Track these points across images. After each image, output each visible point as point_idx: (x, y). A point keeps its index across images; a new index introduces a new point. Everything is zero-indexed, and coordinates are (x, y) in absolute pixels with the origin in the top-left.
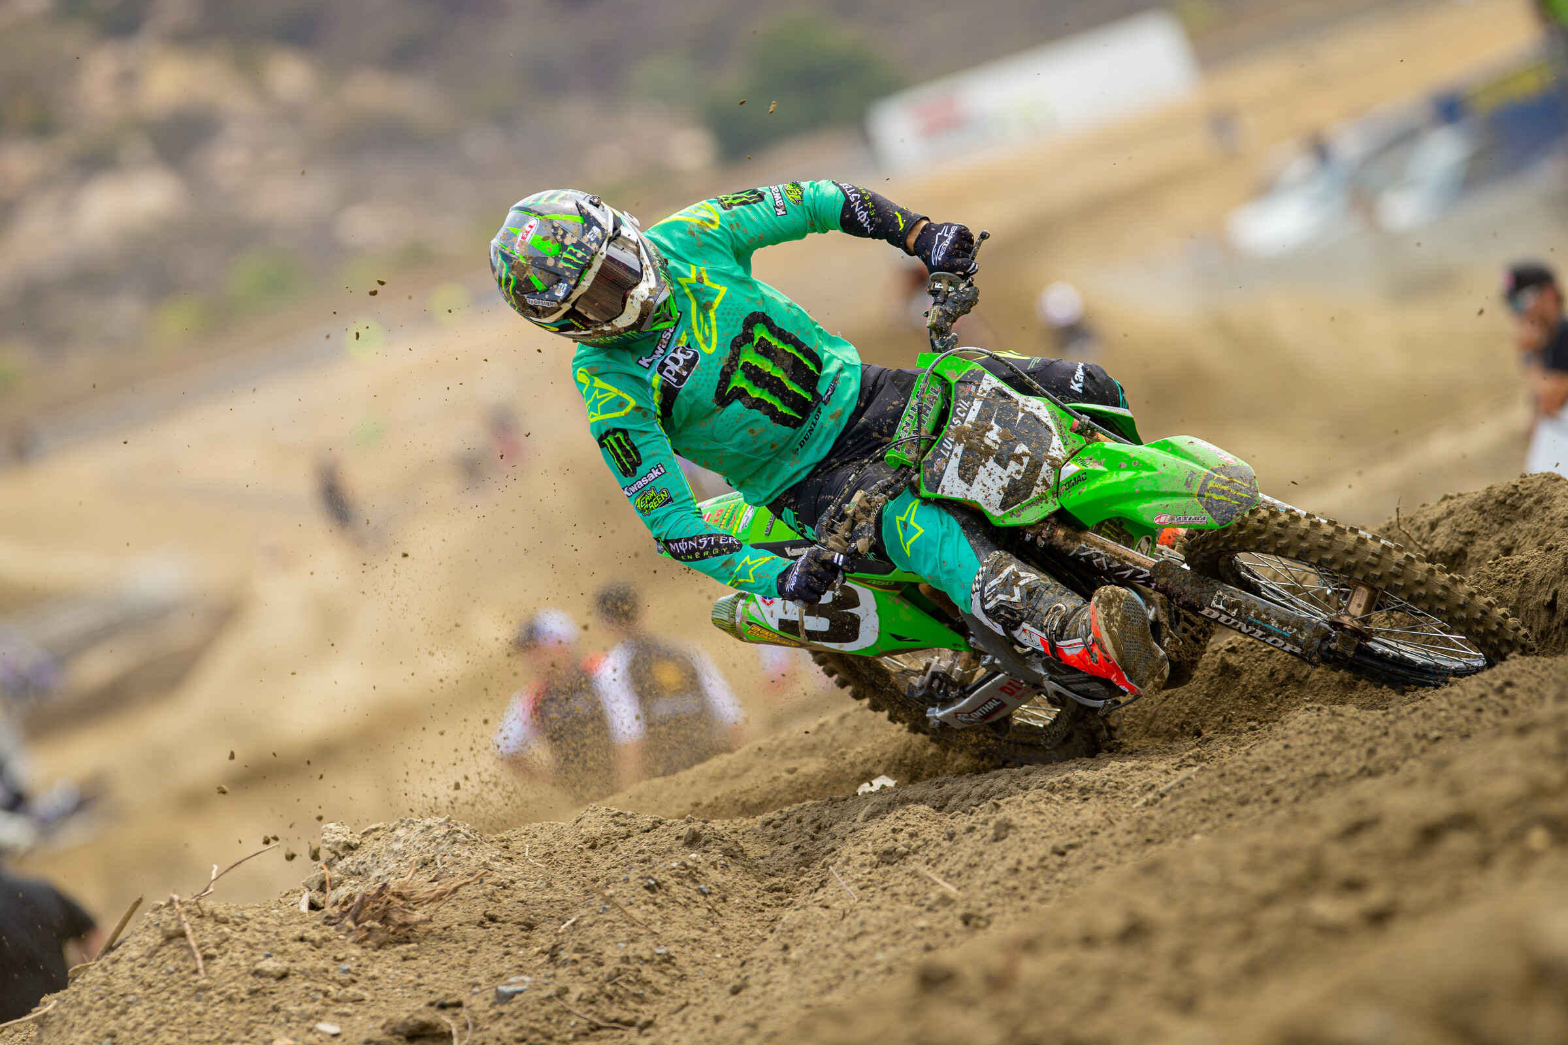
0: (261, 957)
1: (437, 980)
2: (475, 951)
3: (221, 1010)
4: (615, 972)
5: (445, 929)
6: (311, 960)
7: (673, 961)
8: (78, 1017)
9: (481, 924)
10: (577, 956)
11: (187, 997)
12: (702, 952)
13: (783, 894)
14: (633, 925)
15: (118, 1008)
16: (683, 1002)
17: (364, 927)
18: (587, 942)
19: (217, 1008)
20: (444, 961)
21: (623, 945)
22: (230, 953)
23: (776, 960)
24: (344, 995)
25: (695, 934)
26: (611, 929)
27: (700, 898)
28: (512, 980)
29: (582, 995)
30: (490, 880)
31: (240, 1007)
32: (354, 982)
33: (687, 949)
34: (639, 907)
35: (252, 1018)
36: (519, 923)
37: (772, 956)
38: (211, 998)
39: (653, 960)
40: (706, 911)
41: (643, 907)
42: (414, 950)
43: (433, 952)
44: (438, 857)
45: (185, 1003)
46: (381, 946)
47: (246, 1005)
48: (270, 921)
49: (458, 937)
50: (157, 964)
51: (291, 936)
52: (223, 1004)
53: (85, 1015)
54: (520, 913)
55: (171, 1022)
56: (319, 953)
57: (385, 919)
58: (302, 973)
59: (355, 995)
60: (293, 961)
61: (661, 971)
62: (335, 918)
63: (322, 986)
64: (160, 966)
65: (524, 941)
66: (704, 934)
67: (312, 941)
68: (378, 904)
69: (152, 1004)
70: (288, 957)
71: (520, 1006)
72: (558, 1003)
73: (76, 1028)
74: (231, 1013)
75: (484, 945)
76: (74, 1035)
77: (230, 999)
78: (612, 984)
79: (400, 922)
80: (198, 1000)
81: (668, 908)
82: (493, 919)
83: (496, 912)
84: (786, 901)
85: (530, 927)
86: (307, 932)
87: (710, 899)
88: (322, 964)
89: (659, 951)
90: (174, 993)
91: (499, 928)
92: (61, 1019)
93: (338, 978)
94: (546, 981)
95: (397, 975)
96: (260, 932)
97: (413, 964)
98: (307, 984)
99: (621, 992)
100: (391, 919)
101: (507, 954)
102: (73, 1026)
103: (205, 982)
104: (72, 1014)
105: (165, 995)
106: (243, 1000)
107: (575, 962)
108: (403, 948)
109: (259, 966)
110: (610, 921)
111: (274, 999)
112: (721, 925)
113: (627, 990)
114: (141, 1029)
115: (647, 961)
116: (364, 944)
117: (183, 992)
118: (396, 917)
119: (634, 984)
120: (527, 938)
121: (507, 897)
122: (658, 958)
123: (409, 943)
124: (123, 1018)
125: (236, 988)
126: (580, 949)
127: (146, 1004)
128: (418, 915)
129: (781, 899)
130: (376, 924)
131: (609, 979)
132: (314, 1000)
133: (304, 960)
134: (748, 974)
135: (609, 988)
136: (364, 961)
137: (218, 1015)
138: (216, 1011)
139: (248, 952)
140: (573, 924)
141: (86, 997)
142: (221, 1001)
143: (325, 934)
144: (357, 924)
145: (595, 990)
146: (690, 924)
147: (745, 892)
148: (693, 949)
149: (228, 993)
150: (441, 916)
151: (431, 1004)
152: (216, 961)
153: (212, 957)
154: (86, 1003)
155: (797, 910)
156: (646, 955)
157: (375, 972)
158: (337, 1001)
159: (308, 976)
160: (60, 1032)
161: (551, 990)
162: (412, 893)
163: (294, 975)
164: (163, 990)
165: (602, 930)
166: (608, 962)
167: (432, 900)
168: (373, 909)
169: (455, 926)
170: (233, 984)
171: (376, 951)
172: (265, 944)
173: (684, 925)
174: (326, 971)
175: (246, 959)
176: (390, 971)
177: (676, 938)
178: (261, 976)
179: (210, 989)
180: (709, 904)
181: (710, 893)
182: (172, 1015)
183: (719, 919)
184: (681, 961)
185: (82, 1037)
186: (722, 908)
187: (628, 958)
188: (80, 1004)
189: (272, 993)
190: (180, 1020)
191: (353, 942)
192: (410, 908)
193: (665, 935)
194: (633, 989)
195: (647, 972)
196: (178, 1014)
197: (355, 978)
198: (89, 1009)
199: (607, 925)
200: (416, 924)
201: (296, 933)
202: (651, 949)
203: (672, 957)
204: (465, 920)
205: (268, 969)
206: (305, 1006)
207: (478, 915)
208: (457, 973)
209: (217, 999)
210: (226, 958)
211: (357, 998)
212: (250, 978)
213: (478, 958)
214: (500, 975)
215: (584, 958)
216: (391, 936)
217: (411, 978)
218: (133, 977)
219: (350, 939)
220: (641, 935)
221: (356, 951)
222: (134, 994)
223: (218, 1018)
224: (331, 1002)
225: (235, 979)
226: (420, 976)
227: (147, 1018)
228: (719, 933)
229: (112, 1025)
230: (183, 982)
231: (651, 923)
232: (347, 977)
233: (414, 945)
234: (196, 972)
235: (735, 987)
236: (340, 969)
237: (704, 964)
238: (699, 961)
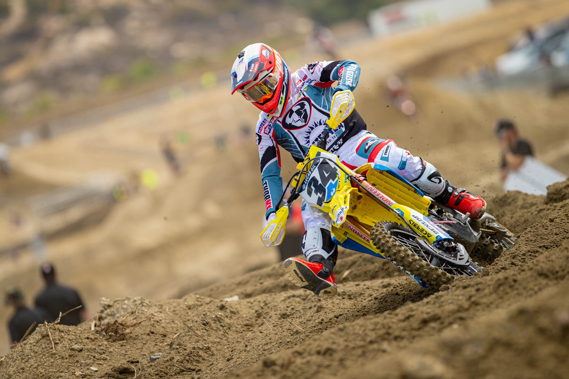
0: (74, 344)
1: (132, 353)
2: (145, 344)
3: (59, 361)
4: (190, 353)
5: (136, 336)
6: (90, 346)
7: (210, 349)
8: (12, 362)
9: (148, 335)
10: (178, 347)
11: (48, 357)
12: (220, 346)
13: (250, 327)
14: (198, 337)
15: (25, 360)
16: (211, 363)
17: (109, 334)
18: (182, 342)
19: (58, 361)
20: (135, 347)
21: (194, 343)
22: (63, 342)
23: (243, 350)
24: (100, 358)
25: (218, 340)
26: (190, 338)
27: (221, 328)
28: (156, 354)
29: (178, 360)
30: (153, 319)
31: (66, 360)
32: (104, 353)
33: (215, 345)
34: (200, 331)
35: (69, 364)
36: (161, 334)
37: (242, 349)
38: (56, 357)
39: (203, 348)
40: (223, 332)
41: (201, 331)
42: (125, 343)
43: (132, 343)
44: (137, 311)
45: (47, 359)
46: (114, 341)
47: (68, 360)
48: (78, 332)
49: (140, 339)
50: (39, 345)
51: (84, 337)
52: (60, 359)
53: (14, 362)
54: (161, 331)
55: (42, 365)
56: (93, 343)
57: (116, 332)
58: (87, 350)
59: (104, 357)
60: (84, 346)
61: (206, 353)
62: (99, 331)
63: (93, 354)
64: (40, 346)
65: (162, 341)
66: (221, 340)
67: (91, 339)
68: (114, 327)
69: (36, 359)
70: (83, 344)
71: (157, 363)
72: (170, 363)
73: (11, 366)
74: (63, 362)
75: (149, 342)
76: (10, 368)
77: (63, 358)
78: (188, 357)
79: (121, 333)
80: (52, 358)
81: (210, 331)
82: (152, 333)
83: (154, 331)
84: (250, 329)
85: (165, 336)
86: (90, 336)
87: (225, 328)
88: (94, 347)
89: (205, 346)
90: (44, 355)
91: (154, 336)
92: (7, 363)
93: (99, 351)
94: (167, 355)
95: (119, 351)
96: (74, 335)
97: (124, 347)
98: (88, 354)
99: (192, 359)
100: (118, 332)
101: (156, 345)
102: (10, 365)
103: (55, 352)
104: (10, 361)
105: (41, 356)
106: (67, 358)
107: (177, 348)
108: (121, 342)
109: (73, 347)
110: (190, 335)
111: (77, 358)
112: (228, 337)
113: (194, 359)
114: (32, 367)
115: (201, 349)
116: (108, 340)
117: (47, 355)
118: (120, 331)
119: (196, 357)
120: (163, 340)
121: (158, 325)
122: (205, 348)
123: (124, 340)
124: (27, 363)
125: (65, 354)
126: (179, 344)
127: (35, 359)
128: (128, 331)
129: (249, 328)
130: (113, 334)
131: (188, 355)
132: (90, 359)
133: (88, 345)
134: (233, 354)
135: (187, 358)
136: (108, 346)
137: (58, 363)
138: (58, 362)
139: (69, 342)
140: (178, 336)
141: (15, 356)
142: (59, 358)
143: (96, 337)
144: (106, 333)
145: (183, 358)
146: (217, 337)
147: (237, 326)
148: (217, 345)
149: (62, 356)
150: (135, 331)
151: (128, 362)
152: (59, 345)
153: (57, 343)
154: (15, 358)
155: (252, 333)
156: (201, 347)
157: (112, 350)
158: (98, 359)
159: (89, 351)
160: (6, 367)
161: (168, 358)
162: (126, 324)
163: (84, 350)
164: (41, 354)
165: (187, 338)
166: (188, 349)
167: (132, 326)
168: (112, 329)
169: (140, 335)
170: (64, 353)
171: (112, 343)
172: (75, 339)
173: (215, 337)
174: (95, 349)
175: (69, 344)
176: (116, 350)
177: (212, 341)
178: (73, 351)
179: (56, 354)
180: (224, 330)
181: (225, 326)
182: (43, 363)
183: (227, 335)
184: (213, 349)
185: (13, 369)
186: (229, 331)
187: (195, 348)
188: (13, 358)
189: (76, 356)
190: (45, 364)
191: (105, 340)
192: (125, 329)
193: (208, 340)
194: (195, 358)
195: (201, 353)
196: (45, 362)
197: (105, 352)
198: (16, 360)
199: (189, 336)
200: (126, 334)
201: (86, 336)
202: (203, 345)
203: (210, 348)
204: (143, 333)
205: (76, 348)
206: (87, 361)
207: (148, 331)
208: (139, 351)
209: (58, 357)
210: (62, 344)
211: (105, 358)
212: (70, 351)
213: (146, 346)
214: (153, 352)
215: (180, 347)
216: (118, 338)
217: (123, 352)
218: (31, 349)
219: (104, 339)
220: (200, 340)
221: (106, 343)
222: (31, 355)
223: (58, 364)
224: (96, 360)
225: (64, 351)
226: (126, 352)
227: (35, 364)
228: (226, 340)
229: (23, 365)
230: (47, 352)
231: (204, 336)
232: (102, 351)
233: (125, 341)
234: (52, 348)
235: (228, 359)
236: (100, 348)
237: (221, 350)
238: (219, 349)
